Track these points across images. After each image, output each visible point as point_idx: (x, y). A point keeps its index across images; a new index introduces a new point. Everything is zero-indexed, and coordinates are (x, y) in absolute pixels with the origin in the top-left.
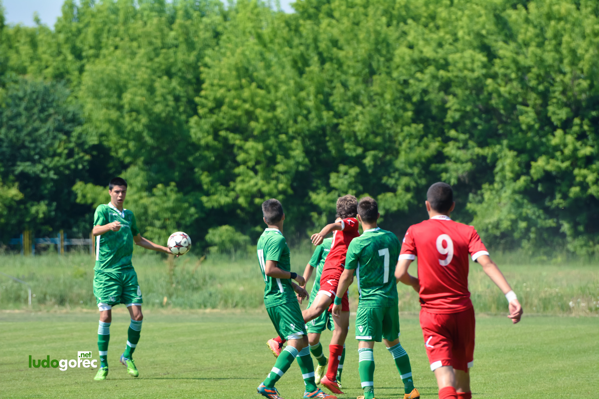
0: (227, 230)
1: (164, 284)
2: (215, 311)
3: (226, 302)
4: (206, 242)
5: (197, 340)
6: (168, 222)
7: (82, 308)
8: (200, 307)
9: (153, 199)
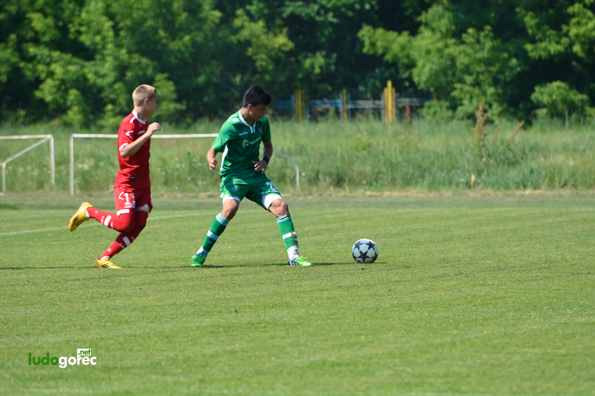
0: (559, 87)
1: (471, 158)
2: (537, 192)
3: (552, 180)
4: (532, 102)
5: (505, 230)
6: (482, 77)
7: (365, 190)
8: (518, 188)
9: (462, 48)
